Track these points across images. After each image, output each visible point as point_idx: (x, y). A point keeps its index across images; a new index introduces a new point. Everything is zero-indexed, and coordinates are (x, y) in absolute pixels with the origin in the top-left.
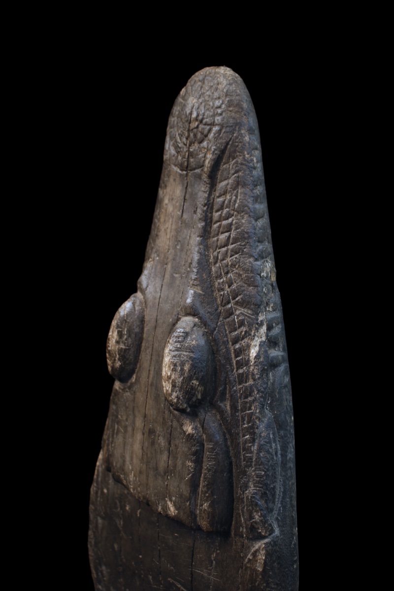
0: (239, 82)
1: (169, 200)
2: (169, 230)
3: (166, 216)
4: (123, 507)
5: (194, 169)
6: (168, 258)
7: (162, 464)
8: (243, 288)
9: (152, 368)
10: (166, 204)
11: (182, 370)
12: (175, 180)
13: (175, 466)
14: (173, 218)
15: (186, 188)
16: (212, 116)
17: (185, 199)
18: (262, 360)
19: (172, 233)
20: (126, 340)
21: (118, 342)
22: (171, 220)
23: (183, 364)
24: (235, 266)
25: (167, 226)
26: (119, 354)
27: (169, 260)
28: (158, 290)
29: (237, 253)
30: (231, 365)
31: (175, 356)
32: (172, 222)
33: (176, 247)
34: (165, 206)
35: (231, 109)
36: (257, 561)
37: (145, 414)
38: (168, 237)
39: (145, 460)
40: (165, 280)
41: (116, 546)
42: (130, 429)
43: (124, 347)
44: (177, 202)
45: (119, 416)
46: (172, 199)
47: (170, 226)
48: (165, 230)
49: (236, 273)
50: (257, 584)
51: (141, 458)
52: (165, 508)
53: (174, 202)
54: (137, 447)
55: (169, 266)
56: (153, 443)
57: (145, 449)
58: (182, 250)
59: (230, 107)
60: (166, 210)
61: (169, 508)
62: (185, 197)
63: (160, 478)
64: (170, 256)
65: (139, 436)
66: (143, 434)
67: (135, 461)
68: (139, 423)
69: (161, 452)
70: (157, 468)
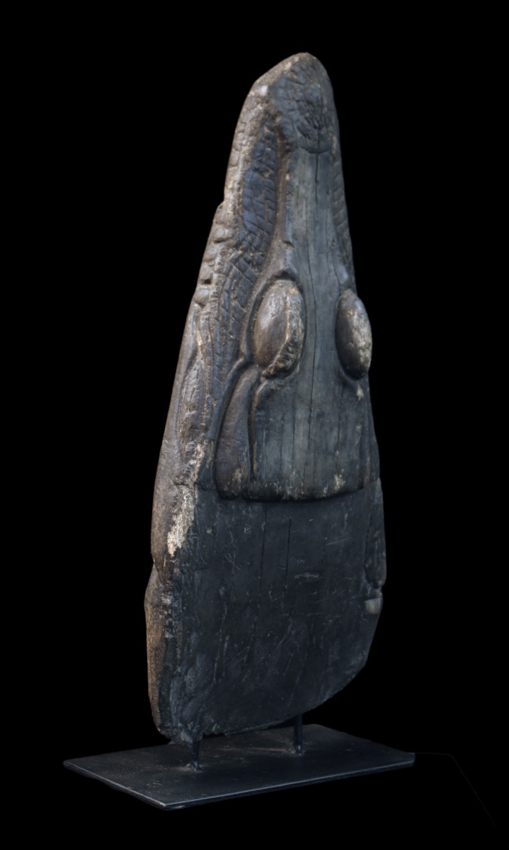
1: (299, 182)
2: (304, 213)
3: (298, 198)
4: (239, 535)
5: (324, 152)
6: (308, 240)
7: (332, 442)
10: (297, 187)
12: (304, 162)
13: (345, 438)
14: (306, 199)
15: (316, 170)
17: (316, 181)
19: (309, 215)
22: (304, 202)
25: (300, 208)
27: (309, 241)
32: (306, 203)
33: (315, 228)
34: (296, 189)
37: (312, 400)
38: (304, 218)
39: (312, 448)
40: (311, 262)
42: (288, 427)
44: (309, 184)
45: (271, 420)
46: (304, 182)
47: (304, 208)
48: (299, 212)
51: (306, 448)
52: (333, 485)
53: (306, 184)
54: (301, 440)
55: (312, 248)
56: (322, 425)
57: (312, 437)
58: (321, 230)
60: (298, 192)
61: (336, 484)
63: (330, 457)
64: (310, 238)
65: (302, 429)
66: (309, 422)
67: (298, 456)
68: (301, 414)
69: (331, 429)
70: (327, 449)
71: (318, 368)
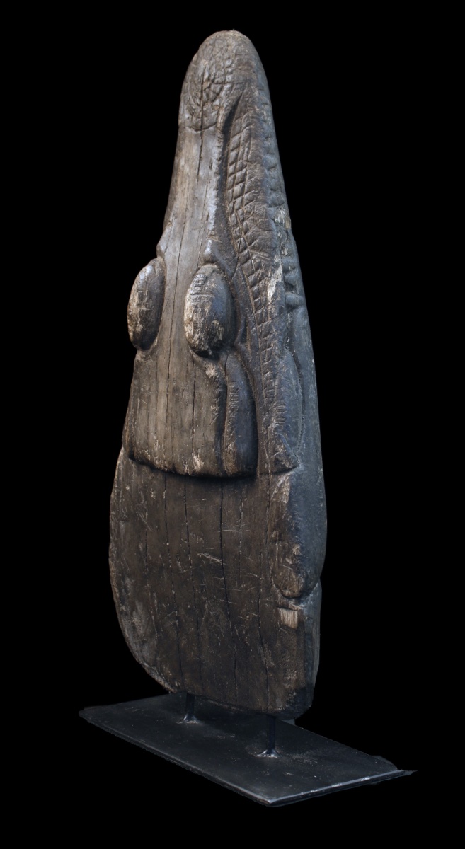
0: (248, 43)
1: (185, 162)
2: (186, 190)
3: (182, 177)
4: (147, 497)
5: (208, 127)
7: (187, 419)
8: (258, 233)
9: (174, 325)
10: (183, 166)
11: (203, 311)
12: (190, 141)
13: (200, 416)
14: (189, 177)
15: (201, 146)
16: (223, 75)
17: (200, 157)
18: (278, 299)
19: (190, 192)
20: (147, 301)
21: (139, 305)
23: (203, 306)
24: (250, 212)
25: (184, 186)
26: (140, 317)
27: (187, 218)
28: (178, 249)
29: (251, 201)
30: (249, 306)
31: (196, 299)
32: (189, 181)
33: (193, 204)
34: (181, 168)
35: (240, 67)
36: (282, 493)
37: (169, 374)
39: (170, 422)
40: (184, 239)
41: (141, 546)
42: (153, 398)
43: (145, 309)
44: (193, 162)
45: (142, 389)
46: (188, 160)
47: (187, 186)
48: (182, 191)
49: (252, 220)
50: (283, 517)
51: (165, 422)
52: (192, 464)
53: (190, 162)
54: (161, 413)
55: (187, 224)
56: (177, 401)
57: (169, 411)
58: (199, 206)
59: (239, 65)
60: (183, 172)
61: (195, 463)
62: (200, 155)
63: (185, 434)
64: (188, 215)
65: (163, 400)
66: (167, 396)
67: (159, 428)
68: (162, 387)
69: (186, 406)
70: (182, 426)
71: (174, 343)
